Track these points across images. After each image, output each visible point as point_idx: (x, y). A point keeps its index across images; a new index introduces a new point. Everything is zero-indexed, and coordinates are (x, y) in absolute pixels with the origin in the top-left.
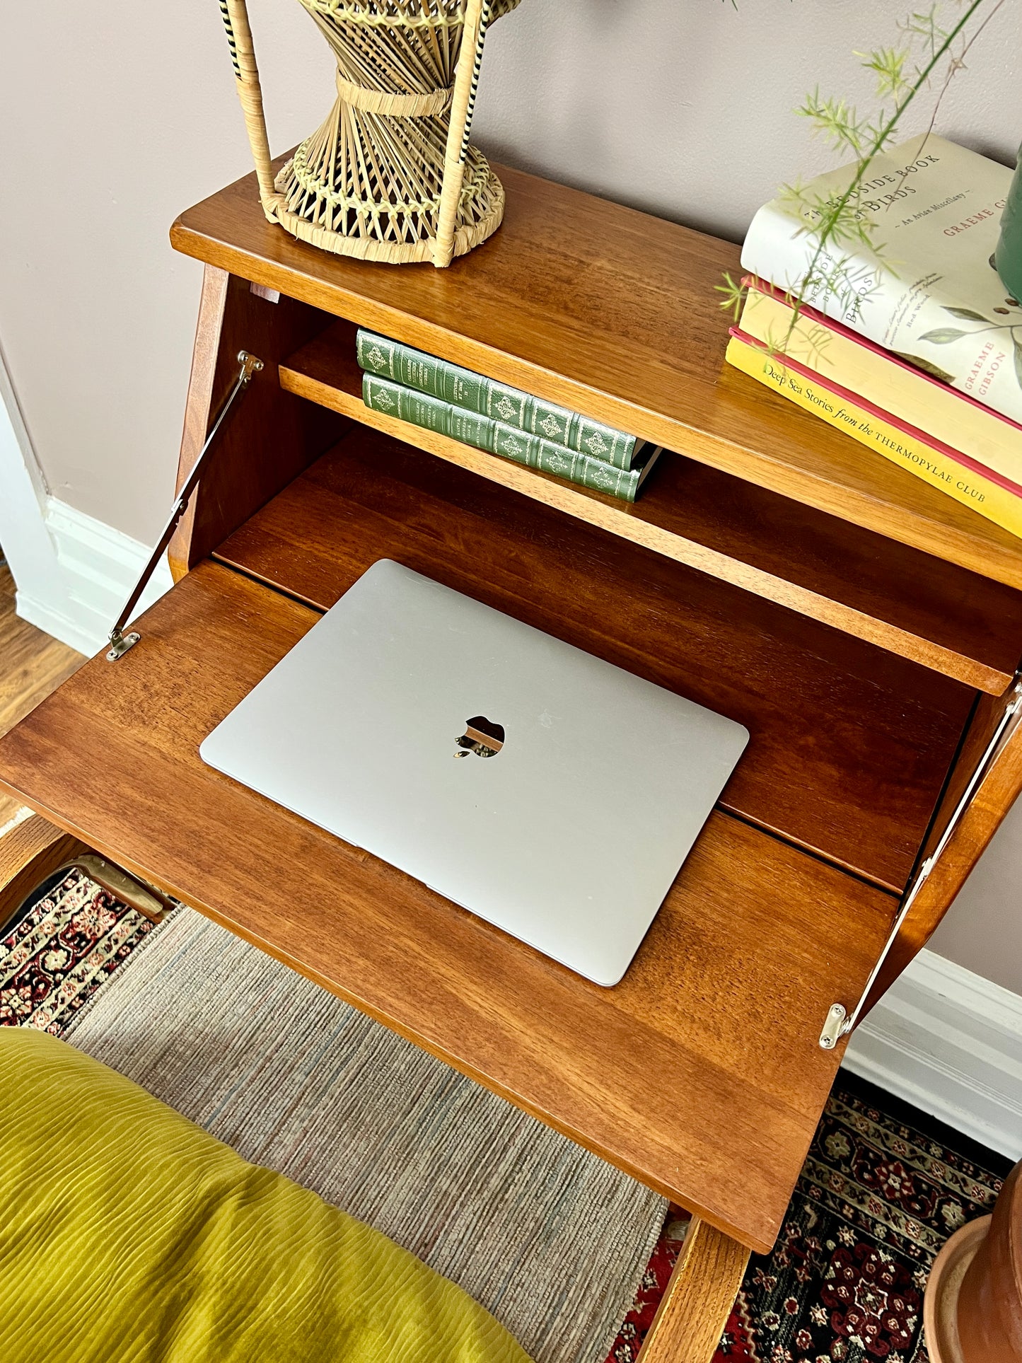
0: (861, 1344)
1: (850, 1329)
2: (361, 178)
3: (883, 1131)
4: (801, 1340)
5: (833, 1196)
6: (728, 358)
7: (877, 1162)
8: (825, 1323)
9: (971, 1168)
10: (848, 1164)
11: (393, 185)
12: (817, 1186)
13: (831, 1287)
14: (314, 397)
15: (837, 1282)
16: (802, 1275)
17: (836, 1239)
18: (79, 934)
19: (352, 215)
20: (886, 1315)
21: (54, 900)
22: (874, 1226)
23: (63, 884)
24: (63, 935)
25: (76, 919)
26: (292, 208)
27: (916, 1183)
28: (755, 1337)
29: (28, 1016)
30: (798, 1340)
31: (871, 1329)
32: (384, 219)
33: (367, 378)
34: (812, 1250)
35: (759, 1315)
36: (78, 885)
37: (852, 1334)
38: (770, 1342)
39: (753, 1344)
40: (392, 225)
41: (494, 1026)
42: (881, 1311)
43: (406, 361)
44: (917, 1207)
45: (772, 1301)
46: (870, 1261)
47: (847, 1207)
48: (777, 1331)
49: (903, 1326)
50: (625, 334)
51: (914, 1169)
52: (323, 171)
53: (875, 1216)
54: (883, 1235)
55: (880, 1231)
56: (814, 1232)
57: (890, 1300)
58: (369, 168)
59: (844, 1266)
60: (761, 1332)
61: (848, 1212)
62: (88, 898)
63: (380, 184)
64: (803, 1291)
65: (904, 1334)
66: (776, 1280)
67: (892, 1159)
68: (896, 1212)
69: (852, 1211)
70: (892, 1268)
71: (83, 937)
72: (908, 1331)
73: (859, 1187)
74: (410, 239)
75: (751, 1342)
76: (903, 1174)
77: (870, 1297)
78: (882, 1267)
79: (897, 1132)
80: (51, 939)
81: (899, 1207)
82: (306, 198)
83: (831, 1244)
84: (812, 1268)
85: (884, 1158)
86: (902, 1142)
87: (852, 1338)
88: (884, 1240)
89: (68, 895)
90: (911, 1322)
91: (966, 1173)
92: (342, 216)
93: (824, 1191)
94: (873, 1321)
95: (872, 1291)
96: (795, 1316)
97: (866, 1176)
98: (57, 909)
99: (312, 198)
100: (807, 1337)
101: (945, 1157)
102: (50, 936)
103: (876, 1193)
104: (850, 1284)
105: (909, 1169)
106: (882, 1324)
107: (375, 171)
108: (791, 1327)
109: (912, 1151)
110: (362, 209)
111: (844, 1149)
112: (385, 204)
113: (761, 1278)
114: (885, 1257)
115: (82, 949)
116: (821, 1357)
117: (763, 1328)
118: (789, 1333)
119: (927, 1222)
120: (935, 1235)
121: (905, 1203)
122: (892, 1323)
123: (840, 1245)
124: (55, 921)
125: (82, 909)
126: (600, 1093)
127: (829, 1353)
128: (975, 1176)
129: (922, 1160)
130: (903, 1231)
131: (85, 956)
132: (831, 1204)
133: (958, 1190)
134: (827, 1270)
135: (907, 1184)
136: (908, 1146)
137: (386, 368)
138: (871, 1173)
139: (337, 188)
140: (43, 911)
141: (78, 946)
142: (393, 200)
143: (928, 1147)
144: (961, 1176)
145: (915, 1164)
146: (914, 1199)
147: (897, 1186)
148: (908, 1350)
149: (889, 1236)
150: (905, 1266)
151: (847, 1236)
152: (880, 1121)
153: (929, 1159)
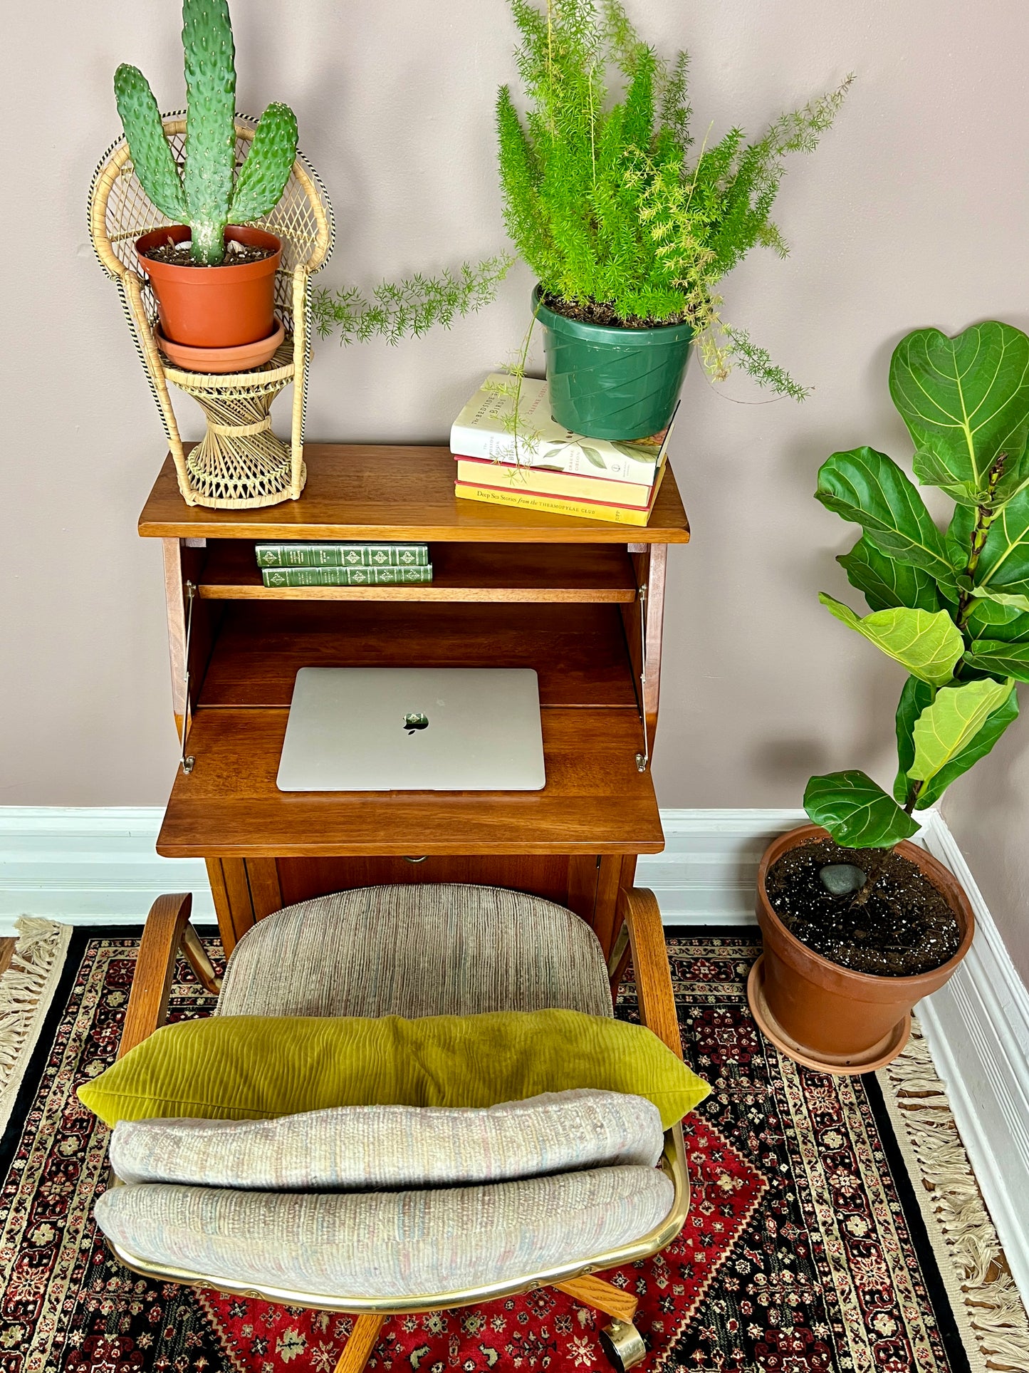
0: (735, 1062)
1: (724, 1058)
2: (242, 468)
3: (684, 948)
6: (457, 495)
7: (690, 965)
8: (710, 1063)
9: (740, 941)
11: (260, 467)
13: (702, 1043)
14: (226, 596)
15: (703, 1039)
16: (684, 1046)
17: (691, 1017)
18: (76, 1120)
19: (245, 487)
20: (739, 1040)
21: (39, 1109)
22: (707, 999)
23: (39, 1096)
24: (64, 1127)
25: (67, 1112)
26: (207, 494)
27: (716, 964)
29: (73, 1192)
31: (735, 1051)
32: (262, 484)
33: (265, 571)
34: (682, 1030)
36: (52, 1090)
40: (267, 487)
41: (504, 825)
42: (735, 1039)
43: (288, 553)
44: (724, 976)
46: (715, 1018)
47: (687, 997)
49: (751, 1040)
50: (405, 500)
51: (711, 958)
52: (218, 470)
53: (705, 993)
54: (714, 1001)
55: (712, 999)
57: (736, 1031)
58: (245, 462)
59: (703, 1029)
61: (689, 999)
62: (66, 1094)
63: (253, 468)
65: (753, 1044)
67: (697, 960)
68: (714, 985)
69: (691, 997)
70: (728, 1015)
71: (82, 1121)
72: (755, 1041)
73: (687, 983)
74: (278, 490)
76: (707, 964)
77: (725, 1036)
78: (723, 1017)
79: (691, 944)
80: (56, 1136)
81: (714, 981)
82: (214, 487)
83: (690, 1022)
84: (687, 1039)
85: (692, 961)
86: (697, 948)
87: (728, 1062)
88: (716, 1003)
89: (48, 1100)
90: (753, 1035)
91: (739, 946)
92: (240, 489)
94: (733, 1047)
95: (724, 1032)
97: (688, 975)
98: (45, 1114)
99: (218, 486)
101: (724, 943)
102: (53, 1134)
103: (698, 981)
104: (711, 1035)
105: (708, 960)
106: (739, 1045)
107: (248, 463)
109: (705, 950)
110: (249, 483)
112: (260, 477)
114: (721, 1011)
115: (86, 1128)
116: (717, 1081)
119: (733, 981)
120: (740, 985)
121: (716, 977)
122: (744, 1041)
123: (695, 1019)
124: (50, 1122)
125: (67, 1104)
126: (565, 826)
127: (721, 1076)
128: (744, 944)
129: (713, 951)
130: (723, 993)
131: (92, 1130)
133: (739, 956)
134: (695, 1036)
135: (712, 968)
136: (701, 948)
137: (277, 561)
138: (690, 972)
139: (231, 477)
140: (35, 1121)
141: (81, 1127)
142: (262, 473)
143: (712, 943)
144: (736, 948)
145: (710, 955)
146: (720, 973)
147: (707, 972)
148: (759, 1052)
149: (718, 999)
150: (734, 1010)
151: (696, 1012)
152: (680, 943)
153: (716, 948)
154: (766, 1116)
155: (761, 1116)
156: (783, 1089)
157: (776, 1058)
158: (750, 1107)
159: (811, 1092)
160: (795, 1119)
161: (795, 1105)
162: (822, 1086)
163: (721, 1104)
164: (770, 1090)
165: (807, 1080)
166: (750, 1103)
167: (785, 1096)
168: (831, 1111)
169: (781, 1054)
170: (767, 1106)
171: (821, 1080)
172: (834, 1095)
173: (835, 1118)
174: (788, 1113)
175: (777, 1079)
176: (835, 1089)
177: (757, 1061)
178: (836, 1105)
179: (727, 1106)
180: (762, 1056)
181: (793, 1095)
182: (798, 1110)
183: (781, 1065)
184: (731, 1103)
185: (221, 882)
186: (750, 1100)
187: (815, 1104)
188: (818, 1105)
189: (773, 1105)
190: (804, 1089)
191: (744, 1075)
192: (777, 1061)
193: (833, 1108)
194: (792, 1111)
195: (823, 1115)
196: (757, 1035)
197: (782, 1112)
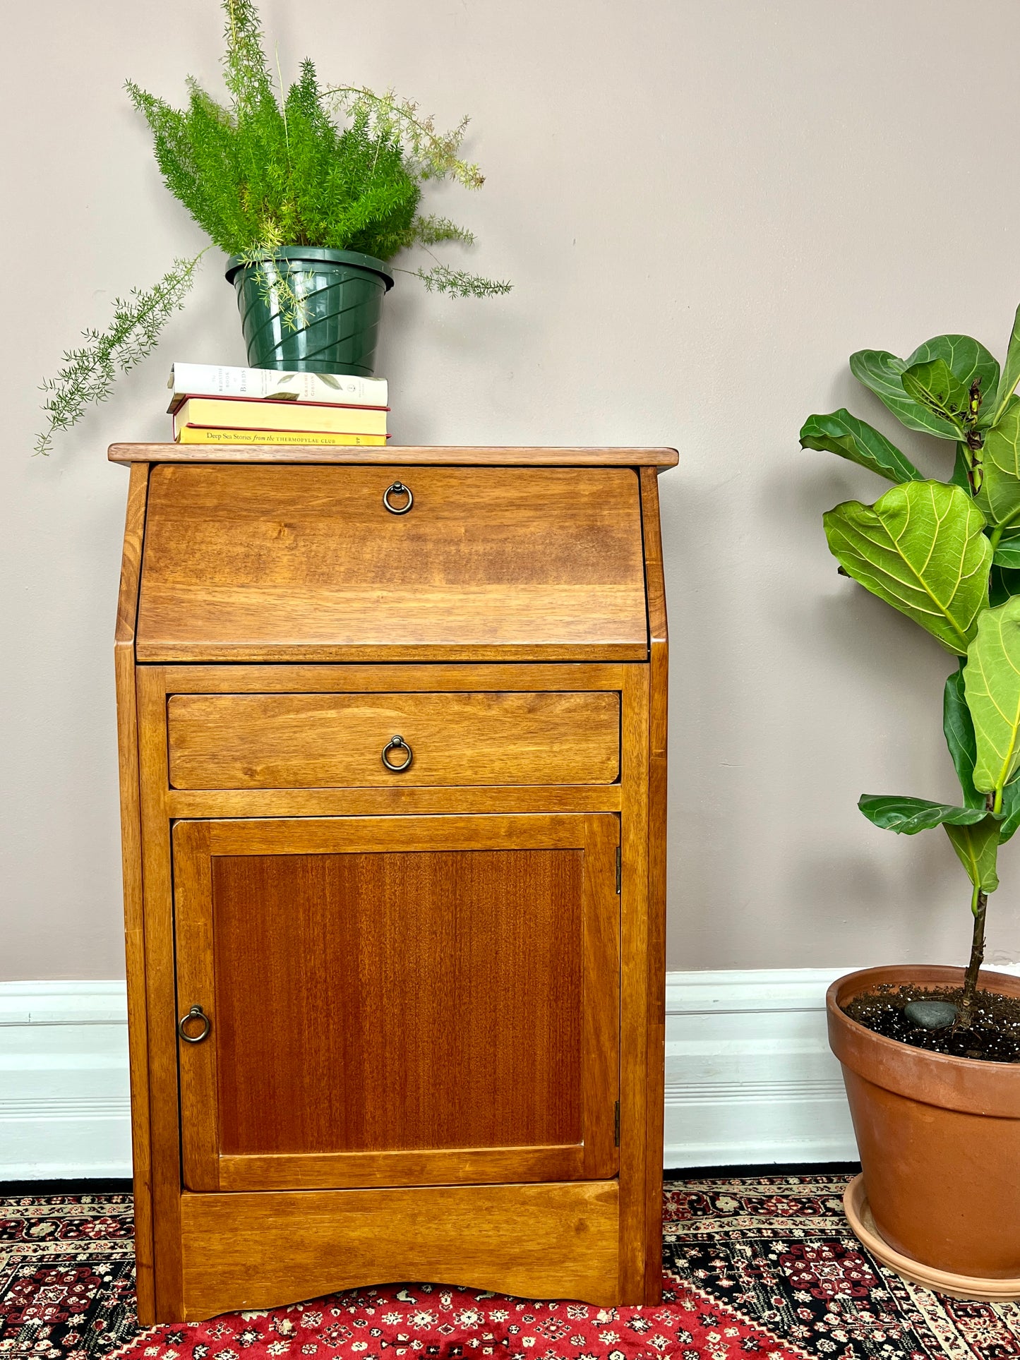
0: (846, 1297)
1: (830, 1293)
4: (804, 1316)
5: (749, 1230)
7: (761, 1202)
8: (811, 1299)
9: (824, 1179)
10: (743, 1209)
12: (734, 1231)
13: (795, 1278)
15: (797, 1272)
16: (770, 1282)
17: (774, 1252)
20: (847, 1273)
22: (792, 1233)
27: (798, 1201)
28: (769, 1330)
30: (801, 1316)
31: (844, 1285)
34: (763, 1266)
35: (760, 1317)
37: (834, 1295)
38: (783, 1327)
39: (772, 1334)
42: (841, 1273)
44: (810, 1211)
45: (762, 1306)
46: (807, 1252)
47: (764, 1231)
48: (782, 1319)
49: (864, 1273)
51: (789, 1196)
53: (788, 1227)
54: (802, 1235)
55: (798, 1233)
56: (755, 1255)
57: (842, 1265)
59: (793, 1263)
60: (771, 1326)
61: (767, 1233)
64: (778, 1289)
65: (867, 1277)
66: (753, 1293)
67: (771, 1197)
68: (798, 1220)
69: (770, 1231)
70: (825, 1248)
72: (869, 1274)
73: (762, 1218)
75: (769, 1334)
76: (785, 1201)
77: (826, 1270)
78: (819, 1252)
79: (759, 1183)
81: (798, 1216)
84: (773, 1275)
85: (764, 1198)
86: (768, 1187)
87: (836, 1297)
88: (805, 1236)
90: (866, 1267)
91: (823, 1183)
93: (741, 1231)
94: (841, 1281)
95: (824, 1266)
96: (787, 1305)
97: (762, 1211)
100: (806, 1311)
101: (802, 1181)
103: (776, 1216)
104: (807, 1269)
105: (786, 1197)
106: (847, 1278)
108: (789, 1312)
109: (779, 1188)
111: (733, 1204)
113: (742, 1297)
114: (816, 1245)
116: (826, 1317)
117: (770, 1323)
118: (791, 1316)
119: (824, 1215)
120: (836, 1219)
121: (801, 1212)
122: (854, 1275)
123: (780, 1255)
127: (830, 1312)
128: (830, 1181)
129: (790, 1189)
130: (813, 1227)
132: (753, 1235)
133: (827, 1193)
134: (784, 1272)
135: (792, 1204)
136: (774, 1187)
138: (763, 1208)
143: (788, 1182)
144: (821, 1185)
145: (787, 1193)
146: (803, 1208)
147: (786, 1207)
148: (880, 1284)
149: (807, 1233)
150: (833, 1242)
151: (780, 1247)
152: (744, 1183)
153: (794, 1187)
154: (908, 1353)
155: (901, 1353)
156: (924, 1322)
157: (905, 1290)
158: (882, 1344)
159: (966, 1324)
160: (952, 1354)
161: (947, 1339)
162: (980, 1316)
163: (837, 1342)
164: (905, 1325)
165: (955, 1311)
166: (881, 1340)
167: (929, 1330)
168: (1001, 1342)
169: (912, 1284)
170: (907, 1342)
171: (977, 1310)
172: (999, 1324)
173: (1011, 1350)
174: (939, 1348)
175: (913, 1311)
176: (1001, 1320)
177: (878, 1294)
178: (1006, 1335)
179: (847, 1344)
180: (884, 1289)
181: (941, 1329)
182: (953, 1343)
183: (913, 1297)
184: (851, 1340)
185: (139, 921)
186: (879, 1336)
187: (976, 1336)
188: (980, 1337)
189: (914, 1342)
190: (955, 1322)
191: (864, 1310)
192: (907, 1293)
193: (1003, 1339)
194: (945, 1345)
195: (991, 1348)
196: (871, 1267)
197: (930, 1347)
